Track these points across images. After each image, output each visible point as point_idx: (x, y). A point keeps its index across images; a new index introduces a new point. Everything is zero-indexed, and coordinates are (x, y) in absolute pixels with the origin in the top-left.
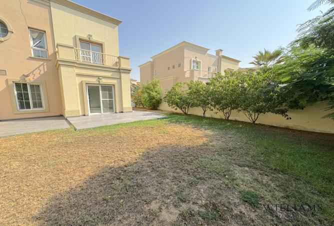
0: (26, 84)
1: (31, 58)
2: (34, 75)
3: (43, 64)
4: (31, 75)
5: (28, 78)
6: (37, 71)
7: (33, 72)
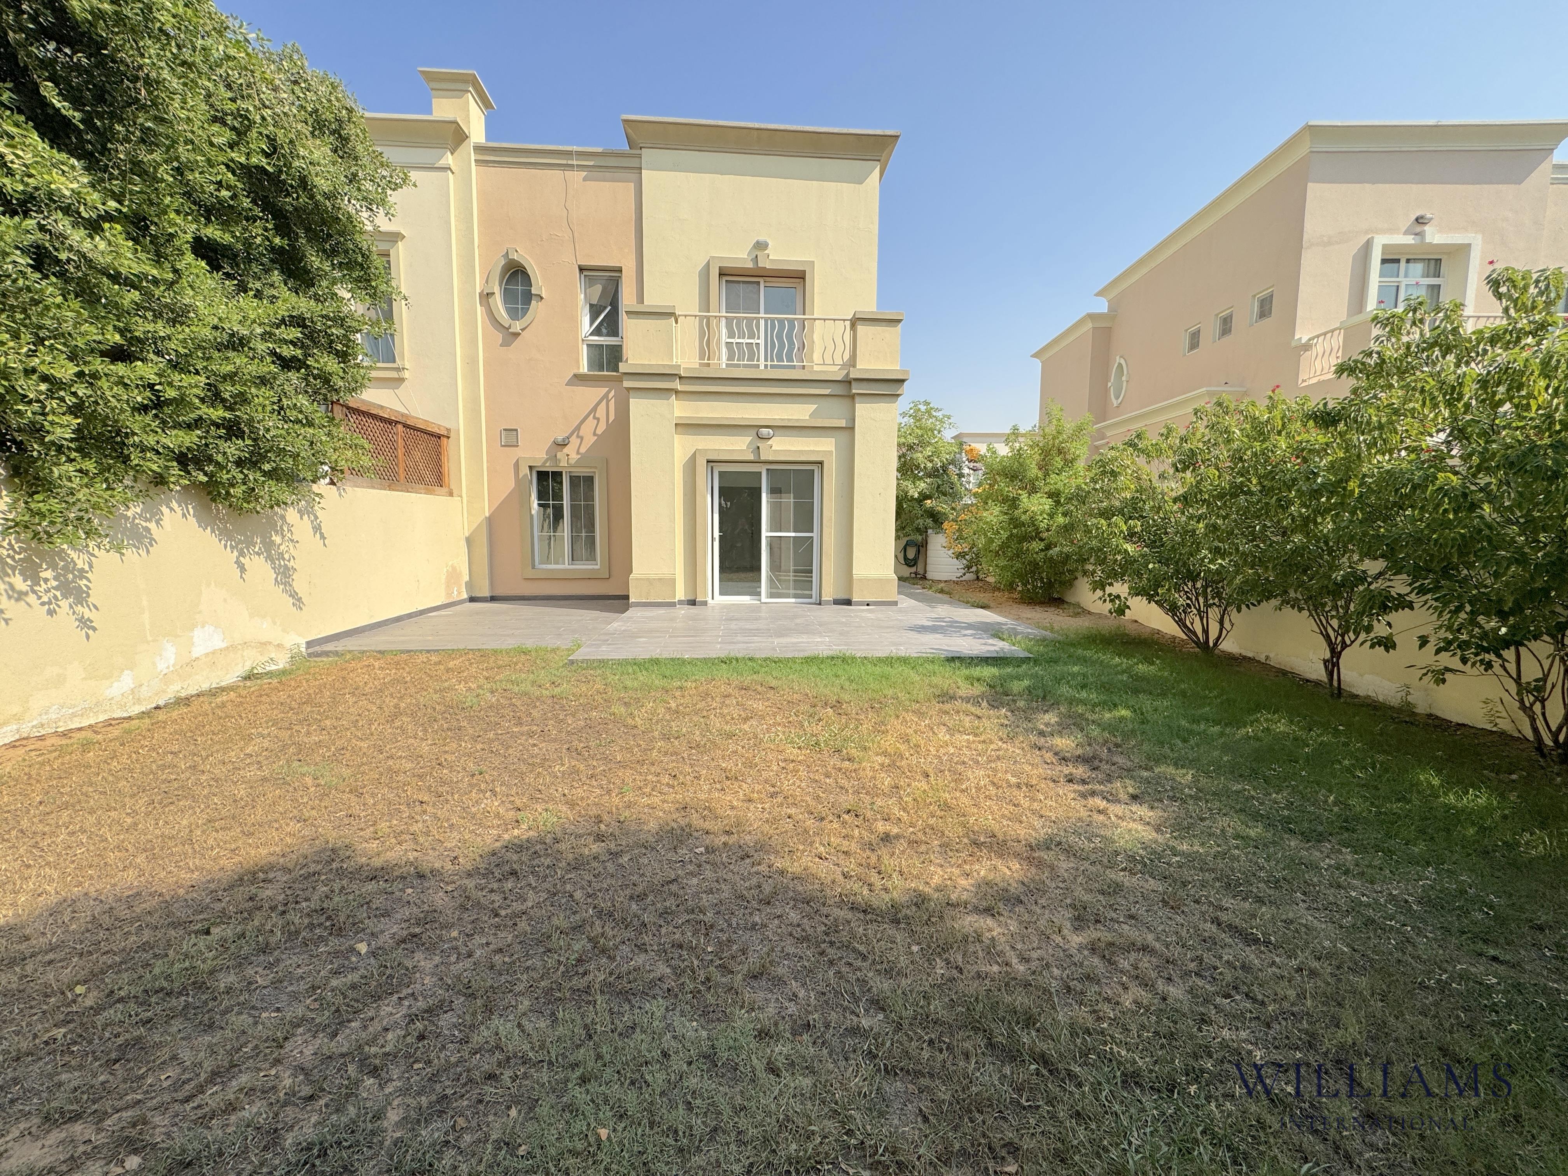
0: (560, 473)
1: (579, 379)
2: (582, 438)
3: (606, 396)
4: (573, 439)
5: (566, 450)
6: (591, 422)
7: (578, 428)
